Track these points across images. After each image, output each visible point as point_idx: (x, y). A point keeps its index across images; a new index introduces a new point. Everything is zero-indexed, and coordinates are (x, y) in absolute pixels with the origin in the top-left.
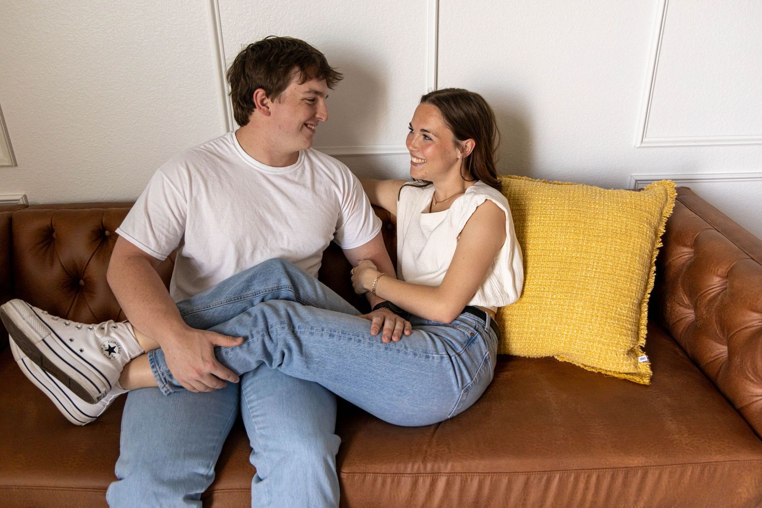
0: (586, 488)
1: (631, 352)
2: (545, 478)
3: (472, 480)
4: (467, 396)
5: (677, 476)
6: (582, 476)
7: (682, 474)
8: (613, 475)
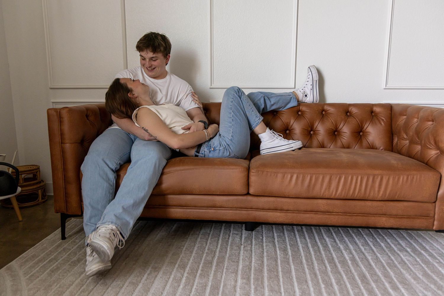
0: (356, 183)
2: (338, 176)
3: (307, 176)
5: (396, 180)
6: (354, 177)
7: (399, 179)
8: (368, 177)
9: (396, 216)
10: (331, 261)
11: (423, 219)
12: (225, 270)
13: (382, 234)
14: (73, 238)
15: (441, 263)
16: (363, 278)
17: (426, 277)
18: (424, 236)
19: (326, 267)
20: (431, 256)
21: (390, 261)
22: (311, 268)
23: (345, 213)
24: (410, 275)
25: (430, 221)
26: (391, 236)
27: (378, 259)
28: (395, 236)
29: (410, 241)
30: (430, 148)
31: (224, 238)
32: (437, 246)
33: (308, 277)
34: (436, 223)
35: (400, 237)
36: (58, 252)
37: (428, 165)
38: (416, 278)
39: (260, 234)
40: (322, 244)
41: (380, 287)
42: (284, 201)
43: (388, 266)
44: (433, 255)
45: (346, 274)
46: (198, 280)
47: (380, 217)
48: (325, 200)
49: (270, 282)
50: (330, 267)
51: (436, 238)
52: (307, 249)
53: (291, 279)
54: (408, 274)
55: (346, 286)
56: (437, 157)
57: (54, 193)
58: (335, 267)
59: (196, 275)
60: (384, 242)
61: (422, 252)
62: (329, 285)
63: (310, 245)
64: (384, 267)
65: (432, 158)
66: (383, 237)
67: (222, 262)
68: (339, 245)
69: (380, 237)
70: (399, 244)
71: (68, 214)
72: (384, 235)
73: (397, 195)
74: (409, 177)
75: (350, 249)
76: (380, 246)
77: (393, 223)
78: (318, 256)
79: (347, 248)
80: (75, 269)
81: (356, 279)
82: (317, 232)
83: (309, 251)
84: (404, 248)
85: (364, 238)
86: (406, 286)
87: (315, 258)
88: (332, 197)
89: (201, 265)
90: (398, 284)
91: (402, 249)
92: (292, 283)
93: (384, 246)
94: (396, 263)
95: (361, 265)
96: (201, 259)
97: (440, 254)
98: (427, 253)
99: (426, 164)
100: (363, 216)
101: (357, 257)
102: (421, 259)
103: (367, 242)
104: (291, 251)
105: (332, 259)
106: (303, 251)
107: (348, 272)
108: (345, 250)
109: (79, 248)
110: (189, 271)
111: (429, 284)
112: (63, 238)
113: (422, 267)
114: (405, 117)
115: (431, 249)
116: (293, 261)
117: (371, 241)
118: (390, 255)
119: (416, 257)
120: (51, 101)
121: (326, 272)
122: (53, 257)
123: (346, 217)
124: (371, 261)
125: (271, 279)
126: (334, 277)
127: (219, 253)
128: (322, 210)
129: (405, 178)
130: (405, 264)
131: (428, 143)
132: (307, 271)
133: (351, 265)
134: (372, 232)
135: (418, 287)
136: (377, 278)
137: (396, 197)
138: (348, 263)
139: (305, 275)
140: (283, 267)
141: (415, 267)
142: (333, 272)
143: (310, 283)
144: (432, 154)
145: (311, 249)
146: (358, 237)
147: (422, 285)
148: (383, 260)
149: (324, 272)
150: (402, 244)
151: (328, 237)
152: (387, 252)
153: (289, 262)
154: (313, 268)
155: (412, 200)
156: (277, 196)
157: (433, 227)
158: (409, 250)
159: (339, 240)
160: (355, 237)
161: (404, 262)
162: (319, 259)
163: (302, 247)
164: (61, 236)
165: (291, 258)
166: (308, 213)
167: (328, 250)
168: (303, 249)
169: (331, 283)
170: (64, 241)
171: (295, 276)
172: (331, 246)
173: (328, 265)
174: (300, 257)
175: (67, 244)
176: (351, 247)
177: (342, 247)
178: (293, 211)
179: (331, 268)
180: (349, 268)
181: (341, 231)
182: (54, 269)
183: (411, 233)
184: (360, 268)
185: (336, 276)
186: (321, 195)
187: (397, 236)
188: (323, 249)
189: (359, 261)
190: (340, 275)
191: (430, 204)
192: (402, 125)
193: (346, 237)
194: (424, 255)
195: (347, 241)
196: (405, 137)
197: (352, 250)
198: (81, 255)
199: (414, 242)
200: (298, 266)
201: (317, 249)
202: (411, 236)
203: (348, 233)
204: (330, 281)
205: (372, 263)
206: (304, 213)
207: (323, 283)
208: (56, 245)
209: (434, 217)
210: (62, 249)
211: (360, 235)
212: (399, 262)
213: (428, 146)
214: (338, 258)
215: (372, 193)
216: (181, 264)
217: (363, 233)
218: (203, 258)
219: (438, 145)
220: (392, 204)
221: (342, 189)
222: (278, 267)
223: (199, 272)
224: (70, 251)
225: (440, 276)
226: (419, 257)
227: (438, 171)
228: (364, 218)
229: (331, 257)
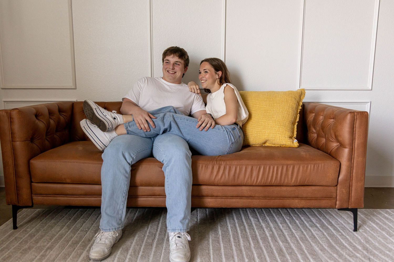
0: (273, 172)
1: (291, 137)
2: (258, 167)
3: (233, 167)
4: (233, 146)
5: (305, 168)
6: (272, 167)
7: (307, 167)
8: (282, 166)
9: (306, 198)
10: (255, 238)
11: (328, 199)
12: (163, 251)
13: (297, 213)
14: (25, 227)
15: (343, 235)
16: (280, 251)
17: (330, 248)
18: (331, 213)
19: (250, 244)
20: (335, 229)
21: (302, 236)
22: (238, 245)
23: (265, 197)
24: (318, 247)
25: (333, 201)
26: (305, 214)
27: (293, 235)
28: (308, 214)
29: (320, 217)
30: (331, 141)
31: (163, 222)
32: (340, 221)
33: (235, 253)
34: (338, 203)
35: (311, 215)
36: (9, 241)
37: (330, 155)
38: (323, 249)
39: (195, 217)
40: (247, 223)
41: (293, 259)
42: (214, 189)
43: (301, 240)
44: (337, 229)
45: (266, 248)
46: (139, 261)
47: (294, 199)
48: (248, 186)
49: (202, 259)
50: (253, 243)
51: (340, 214)
52: (235, 229)
53: (221, 256)
54: (317, 246)
55: (266, 259)
56: (337, 149)
57: (5, 185)
58: (258, 243)
59: (138, 256)
60: (299, 220)
61: (329, 227)
62: (252, 259)
63: (237, 225)
64: (297, 241)
65: (333, 149)
66: (298, 215)
67: (161, 244)
68: (262, 224)
69: (296, 216)
70: (311, 221)
71: (19, 206)
72: (299, 214)
73: (307, 181)
74: (316, 166)
75: (270, 227)
76: (295, 223)
77: (304, 204)
78: (244, 234)
79: (268, 226)
80: (26, 256)
81: (274, 253)
82: (243, 213)
83: (237, 230)
84: (315, 224)
85: (283, 216)
86: (314, 256)
87: (241, 236)
88: (254, 184)
89: (143, 247)
90: (308, 255)
91: (312, 225)
92: (221, 259)
93: (298, 223)
94: (308, 237)
95: (279, 240)
96: (143, 242)
97: (342, 228)
98: (332, 228)
99: (329, 155)
100: (279, 199)
101: (276, 234)
102: (327, 233)
103: (285, 220)
104: (221, 231)
105: (255, 236)
106: (232, 230)
107: (268, 247)
108: (267, 228)
109: (30, 237)
110: (131, 253)
111: (332, 253)
112: (15, 227)
113: (328, 240)
114: (314, 114)
115: (336, 224)
116: (222, 239)
117: (288, 220)
118: (303, 230)
119: (324, 232)
120: (3, 100)
121: (250, 248)
122: (5, 246)
123: (265, 200)
124: (287, 236)
125: (204, 256)
126: (256, 252)
127: (159, 235)
128: (246, 195)
129: (312, 166)
130: (315, 237)
131: (330, 137)
132: (234, 248)
133: (270, 241)
134: (289, 211)
135: (324, 257)
136: (291, 250)
137: (306, 182)
138: (268, 239)
139: (232, 251)
140: (214, 245)
141: (322, 240)
142: (256, 248)
143: (236, 258)
144: (334, 146)
145: (238, 229)
146: (278, 216)
147: (327, 255)
148: (297, 235)
149: (248, 248)
150: (313, 221)
151: (253, 217)
152: (301, 228)
153: (219, 241)
154: (239, 245)
155: (319, 184)
156: (208, 184)
157: (336, 206)
158: (318, 225)
159: (262, 219)
160: (275, 216)
161: (314, 236)
162: (245, 237)
163: (231, 227)
164: (13, 226)
165: (221, 237)
166: (234, 198)
167: (252, 229)
168: (231, 229)
169: (254, 257)
170: (15, 230)
171: (224, 252)
172: (255, 225)
173: (251, 242)
174: (229, 236)
175: (19, 233)
176: (271, 225)
177: (264, 225)
178: (222, 197)
179: (254, 245)
180: (269, 244)
181: (264, 212)
182: (6, 257)
183: (321, 211)
184: (278, 243)
185: (258, 251)
186: (245, 183)
187: (309, 214)
188: (248, 228)
189: (278, 237)
190: (261, 250)
191: (333, 187)
192: (312, 121)
193: (268, 216)
194: (330, 229)
195: (269, 220)
196: (314, 131)
197: (273, 227)
198: (32, 243)
199: (322, 218)
200: (227, 244)
201: (243, 228)
202: (321, 214)
203: (270, 212)
204: (252, 256)
205: (288, 238)
206: (231, 198)
207: (247, 258)
208: (7, 234)
209: (336, 198)
210: (14, 238)
211: (279, 214)
212: (309, 237)
213: (330, 139)
214: (260, 235)
215: (286, 180)
216: (125, 247)
217: (282, 212)
218: (145, 241)
219: (338, 139)
220: (303, 188)
221: (261, 177)
222: (209, 246)
223: (141, 253)
224: (22, 240)
225: (342, 247)
226: (325, 231)
227: (338, 160)
228: (281, 201)
229: (254, 234)
